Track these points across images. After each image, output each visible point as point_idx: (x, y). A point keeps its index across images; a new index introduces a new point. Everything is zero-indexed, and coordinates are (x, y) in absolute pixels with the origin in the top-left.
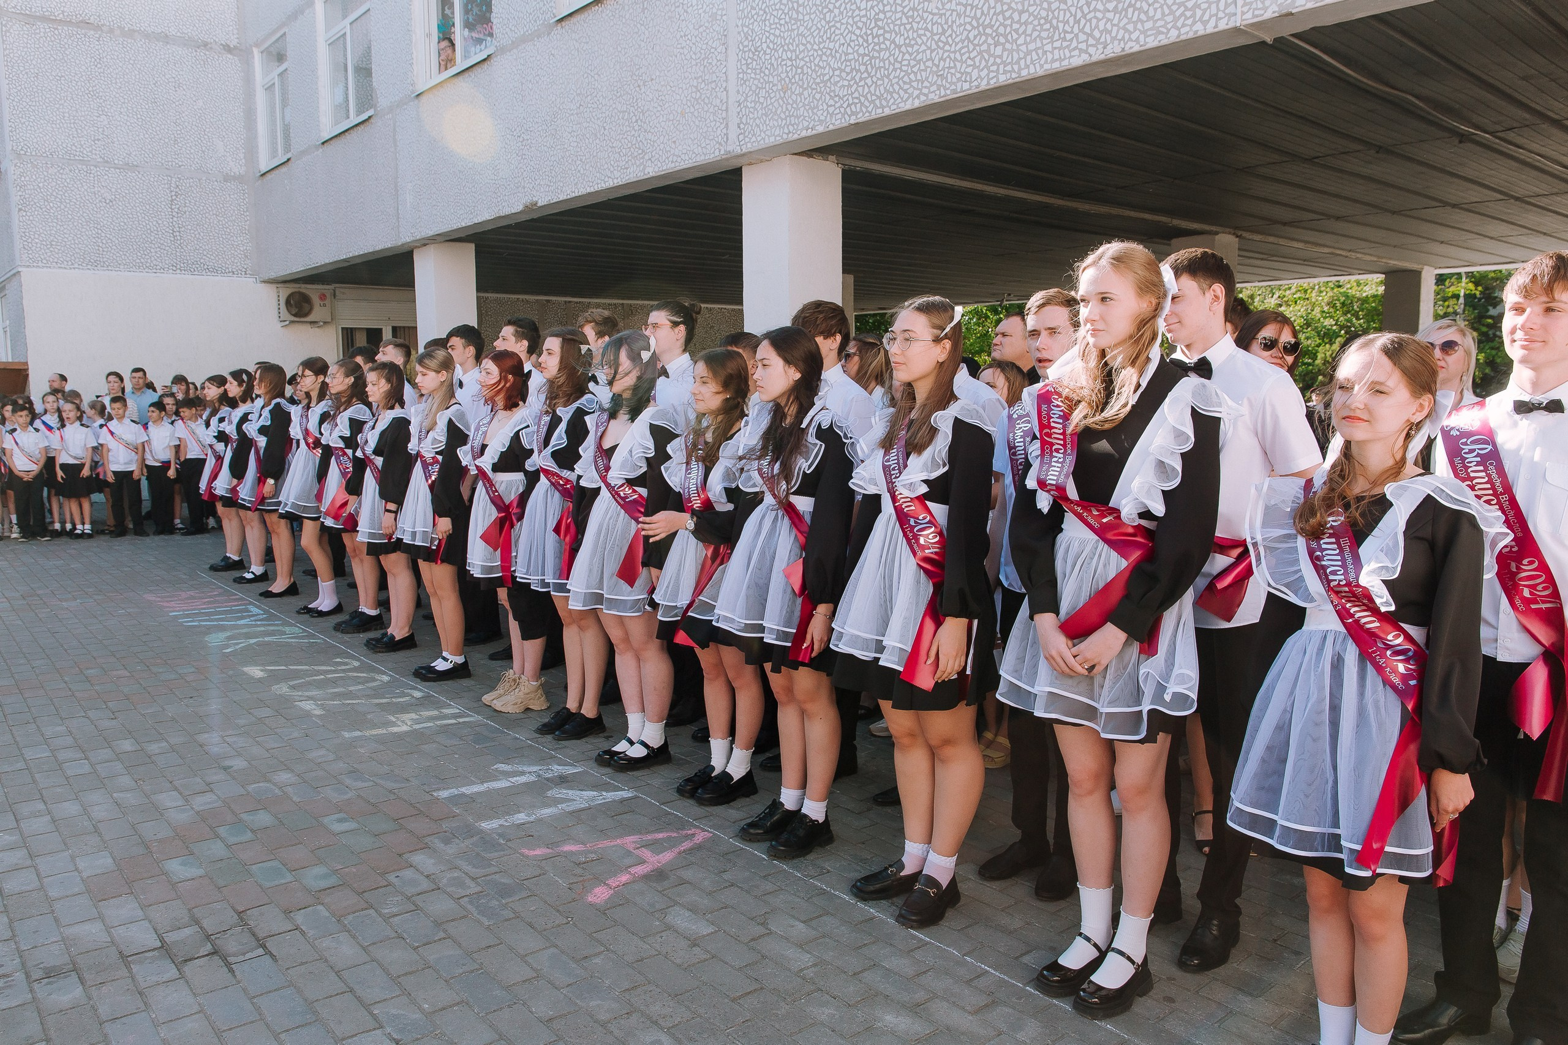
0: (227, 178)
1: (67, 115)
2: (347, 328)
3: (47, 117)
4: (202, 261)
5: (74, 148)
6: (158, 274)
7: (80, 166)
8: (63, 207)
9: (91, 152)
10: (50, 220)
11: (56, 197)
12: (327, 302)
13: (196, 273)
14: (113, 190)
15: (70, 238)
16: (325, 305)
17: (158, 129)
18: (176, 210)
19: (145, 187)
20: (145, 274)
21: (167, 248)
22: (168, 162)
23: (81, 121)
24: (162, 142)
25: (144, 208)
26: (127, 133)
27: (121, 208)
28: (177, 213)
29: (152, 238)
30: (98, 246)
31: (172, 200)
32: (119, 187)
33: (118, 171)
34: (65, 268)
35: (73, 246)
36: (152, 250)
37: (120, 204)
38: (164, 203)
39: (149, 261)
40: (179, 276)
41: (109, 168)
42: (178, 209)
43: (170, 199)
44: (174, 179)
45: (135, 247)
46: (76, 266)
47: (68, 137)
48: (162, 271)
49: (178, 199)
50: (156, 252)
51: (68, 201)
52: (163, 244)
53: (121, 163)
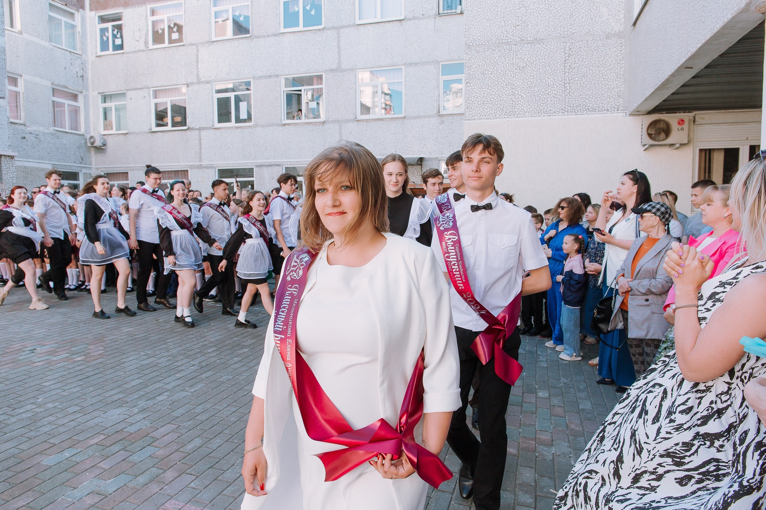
0: (608, 36)
1: (499, 13)
2: (706, 150)
3: (487, 17)
4: (584, 103)
5: (502, 35)
6: (551, 117)
7: (505, 47)
8: (492, 77)
9: (513, 35)
10: (484, 87)
11: (489, 71)
12: (686, 126)
13: (579, 113)
14: (525, 59)
15: (495, 98)
16: (682, 129)
17: (559, 8)
18: (568, 67)
19: (547, 54)
20: (542, 117)
21: (559, 97)
22: (565, 32)
23: (508, 15)
24: (562, 18)
25: (545, 69)
26: (538, 17)
27: (529, 72)
28: (569, 69)
29: (549, 91)
30: (513, 101)
31: (566, 60)
32: (529, 56)
33: (529, 45)
34: (491, 119)
35: (496, 103)
36: (549, 100)
37: (529, 69)
38: (560, 63)
39: (546, 108)
40: (566, 117)
41: (524, 44)
42: (570, 66)
43: (564, 59)
44: (568, 44)
45: (536, 98)
46: (497, 116)
47: (499, 27)
48: (554, 114)
49: (570, 59)
50: (551, 101)
51: (495, 72)
52: (556, 94)
53: (532, 39)
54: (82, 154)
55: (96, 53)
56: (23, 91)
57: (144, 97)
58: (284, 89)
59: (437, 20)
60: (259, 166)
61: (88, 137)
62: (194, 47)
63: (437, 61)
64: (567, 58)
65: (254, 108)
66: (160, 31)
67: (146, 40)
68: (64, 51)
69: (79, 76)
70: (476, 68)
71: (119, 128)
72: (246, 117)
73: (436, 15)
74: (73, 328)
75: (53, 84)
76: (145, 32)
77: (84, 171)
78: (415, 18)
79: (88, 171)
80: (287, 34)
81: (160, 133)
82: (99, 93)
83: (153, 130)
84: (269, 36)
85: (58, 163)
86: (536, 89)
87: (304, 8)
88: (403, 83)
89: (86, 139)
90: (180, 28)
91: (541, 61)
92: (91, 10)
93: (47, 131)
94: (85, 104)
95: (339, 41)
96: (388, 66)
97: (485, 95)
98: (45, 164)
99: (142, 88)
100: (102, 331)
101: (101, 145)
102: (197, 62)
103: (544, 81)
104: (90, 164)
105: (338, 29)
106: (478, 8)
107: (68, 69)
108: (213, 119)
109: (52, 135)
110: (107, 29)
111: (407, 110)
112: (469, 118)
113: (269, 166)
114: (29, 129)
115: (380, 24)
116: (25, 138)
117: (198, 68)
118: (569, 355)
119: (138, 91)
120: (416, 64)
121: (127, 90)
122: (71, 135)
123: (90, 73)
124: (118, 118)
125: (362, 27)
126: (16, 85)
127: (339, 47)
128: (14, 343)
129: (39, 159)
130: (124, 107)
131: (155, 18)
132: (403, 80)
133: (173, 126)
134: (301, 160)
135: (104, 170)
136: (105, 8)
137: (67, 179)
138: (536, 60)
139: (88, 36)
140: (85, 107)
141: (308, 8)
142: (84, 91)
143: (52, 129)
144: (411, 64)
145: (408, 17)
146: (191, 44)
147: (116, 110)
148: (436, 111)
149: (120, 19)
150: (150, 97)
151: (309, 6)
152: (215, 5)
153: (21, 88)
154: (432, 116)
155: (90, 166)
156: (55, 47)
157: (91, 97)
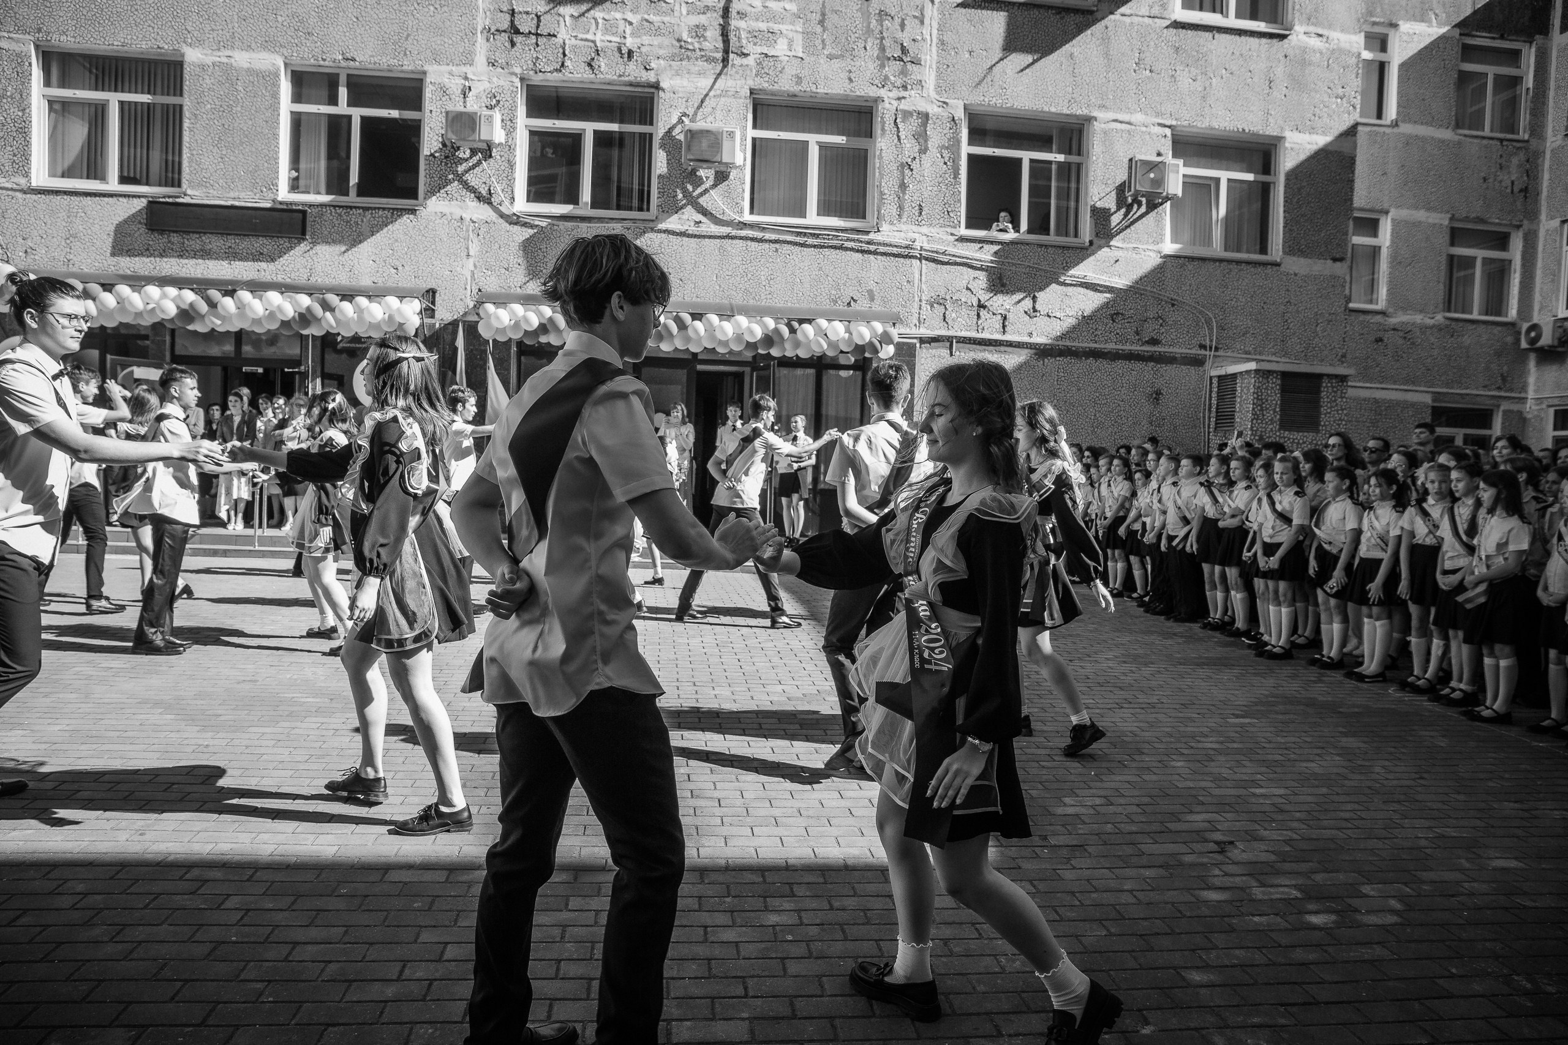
56: (1389, 244)
61: (1525, 326)
68: (1485, 142)
69: (1516, 190)
75: (1452, 218)
77: (1506, 406)
79: (1515, 407)
82: (1564, 222)
85: (1445, 391)
89: (1519, 333)
93: (1431, 322)
94: (1524, 253)
98: (1418, 394)
101: (1556, 343)
104: (1524, 388)
107: (1491, 180)
109: (1440, 329)
114: (1393, 321)
116: (1381, 340)
122: (1482, 326)
123: (1545, 178)
126: (1374, 234)
129: (1407, 382)
135: (1556, 402)
137: (1462, 426)
140: (1523, 258)
142: (1525, 222)
143: (1441, 317)
153: (1385, 237)
155: (1523, 395)
156: (1465, 136)
157: (1542, 234)
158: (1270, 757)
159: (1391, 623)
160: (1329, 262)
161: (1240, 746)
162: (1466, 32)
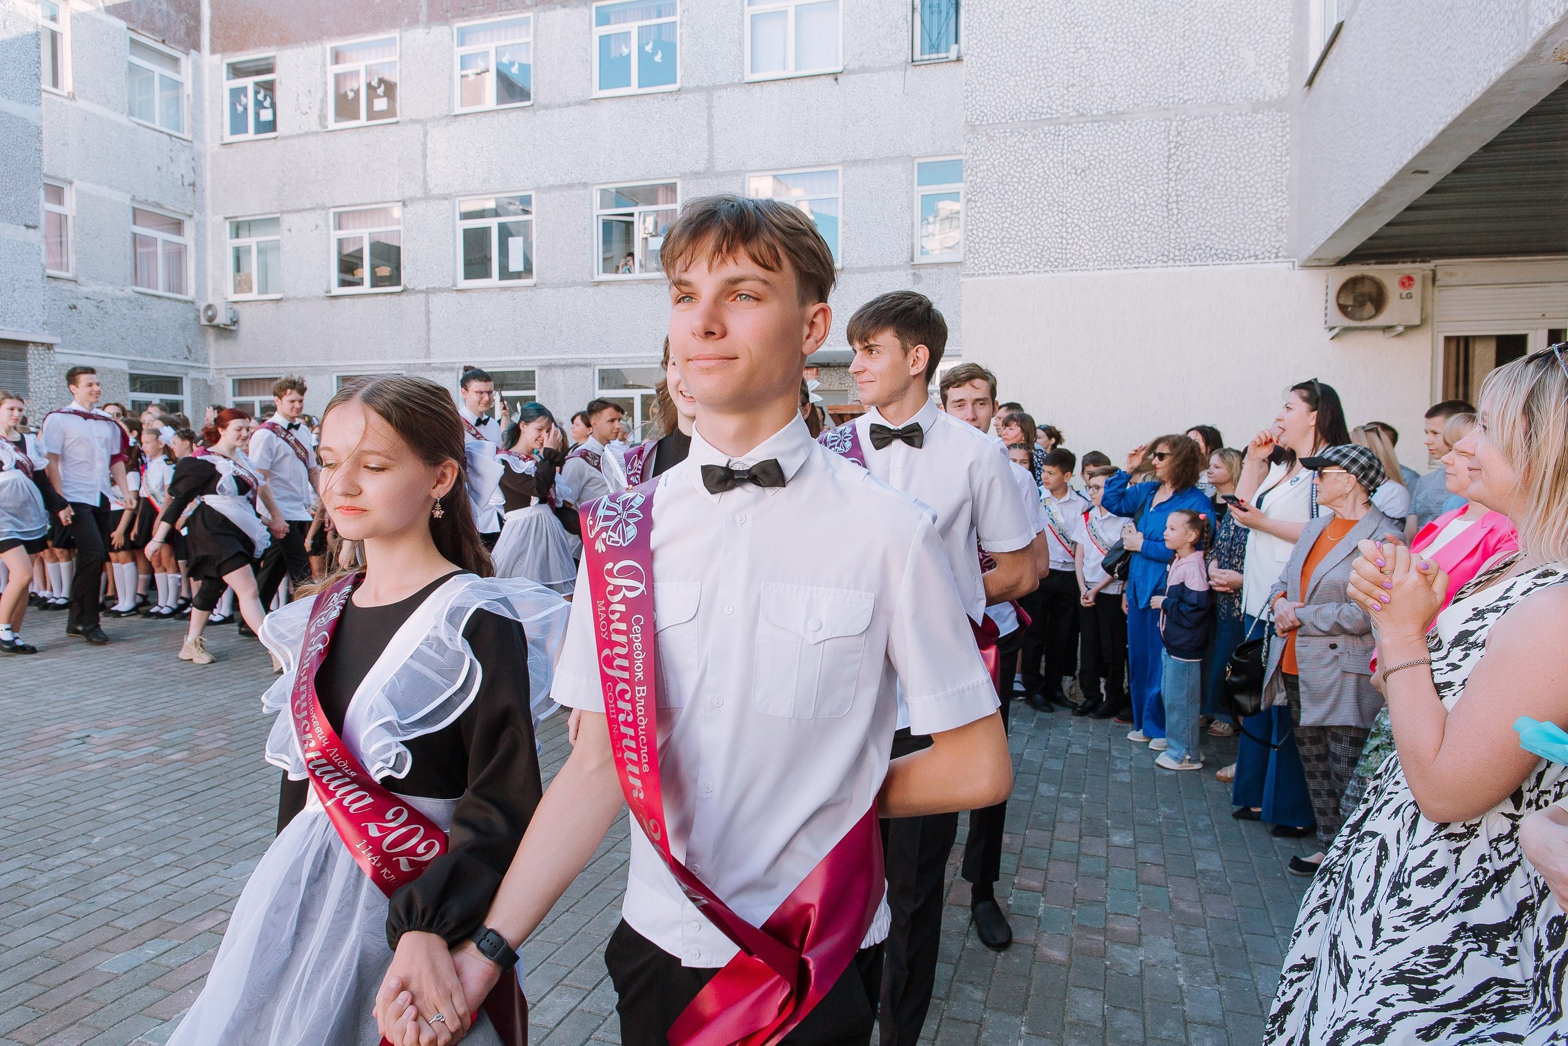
0: (1257, 107)
1: (1034, 59)
2: (1458, 338)
3: (1010, 69)
4: (1208, 243)
5: (1040, 104)
6: (1140, 270)
7: (1046, 128)
8: (1020, 188)
9: (1062, 105)
10: (1003, 210)
11: (1013, 176)
12: (1416, 289)
13: (1196, 263)
14: (1088, 154)
15: (1026, 231)
16: (1409, 296)
17: (1156, 51)
18: (1175, 170)
19: (1132, 142)
20: (1122, 271)
21: (1157, 229)
22: (1168, 98)
23: (1053, 64)
24: (1161, 69)
25: (1128, 174)
26: (1113, 68)
27: (1096, 178)
28: (1176, 174)
29: (1137, 217)
30: (1062, 237)
31: (1170, 156)
32: (1096, 148)
33: (1096, 125)
34: (1017, 273)
35: (1029, 241)
36: (1135, 235)
37: (1096, 172)
38: (1157, 162)
39: (1129, 251)
40: (1170, 269)
41: (1085, 123)
42: (1178, 167)
43: (1166, 154)
44: (1175, 124)
45: (1110, 233)
46: (1031, 268)
47: (1035, 89)
48: (1147, 264)
49: (1178, 153)
50: (1140, 237)
51: (1027, 180)
52: (1151, 224)
53: (1101, 112)
54: (190, 341)
55: (222, 140)
56: (74, 213)
57: (317, 226)
58: (598, 212)
59: (909, 73)
60: (546, 366)
61: (202, 305)
62: (419, 126)
63: (910, 156)
64: (1173, 151)
65: (538, 250)
66: (351, 95)
67: (321, 111)
68: (157, 134)
69: (186, 184)
70: (988, 170)
71: (264, 289)
72: (521, 269)
73: (906, 62)
74: (165, 695)
75: (133, 199)
76: (320, 96)
77: (193, 374)
78: (863, 70)
79: (201, 376)
80: (606, 101)
81: (347, 300)
82: (226, 218)
83: (334, 293)
84: (568, 105)
85: (139, 359)
86: (1109, 215)
87: (641, 49)
88: (840, 201)
89: (199, 310)
90: (390, 89)
91: (1119, 157)
92: (213, 51)
93: (121, 294)
94: (197, 240)
95: (710, 116)
96: (810, 166)
97: (1006, 225)
98: (114, 361)
99: (313, 209)
100: (224, 701)
101: (229, 322)
102: (425, 156)
103: (1126, 197)
104: (206, 360)
105: (708, 90)
106: (992, 50)
107: (164, 170)
108: (455, 269)
109: (130, 302)
110: (244, 90)
111: (846, 255)
112: (972, 272)
113: (566, 366)
114: (84, 290)
115: (794, 81)
116: (75, 307)
117: (425, 170)
118: (1175, 759)
119: (304, 214)
120: (865, 162)
121: (282, 212)
122: (168, 302)
123: (208, 176)
124: (264, 268)
125: (757, 87)
126: (60, 202)
127: (710, 126)
128: (48, 723)
129: (103, 350)
130: (276, 247)
131: (340, 68)
132: (840, 195)
133: (373, 285)
134: (632, 355)
135: (233, 372)
136: (240, 47)
137: (157, 392)
138: (1109, 155)
139: (207, 105)
140: (196, 245)
141: (648, 48)
142: (196, 214)
143: (130, 290)
144: (855, 162)
145: (850, 67)
146: (413, 121)
147: (260, 251)
148: (905, 257)
149: (270, 70)
150: (328, 226)
151: (651, 45)
152: (462, 43)
153: (70, 206)
154: (899, 267)
155: (205, 366)
156: (139, 124)
157: (209, 225)
158: (84, 680)
159: (136, 565)
160: (25, 228)
161: (53, 678)
162: (132, 27)
